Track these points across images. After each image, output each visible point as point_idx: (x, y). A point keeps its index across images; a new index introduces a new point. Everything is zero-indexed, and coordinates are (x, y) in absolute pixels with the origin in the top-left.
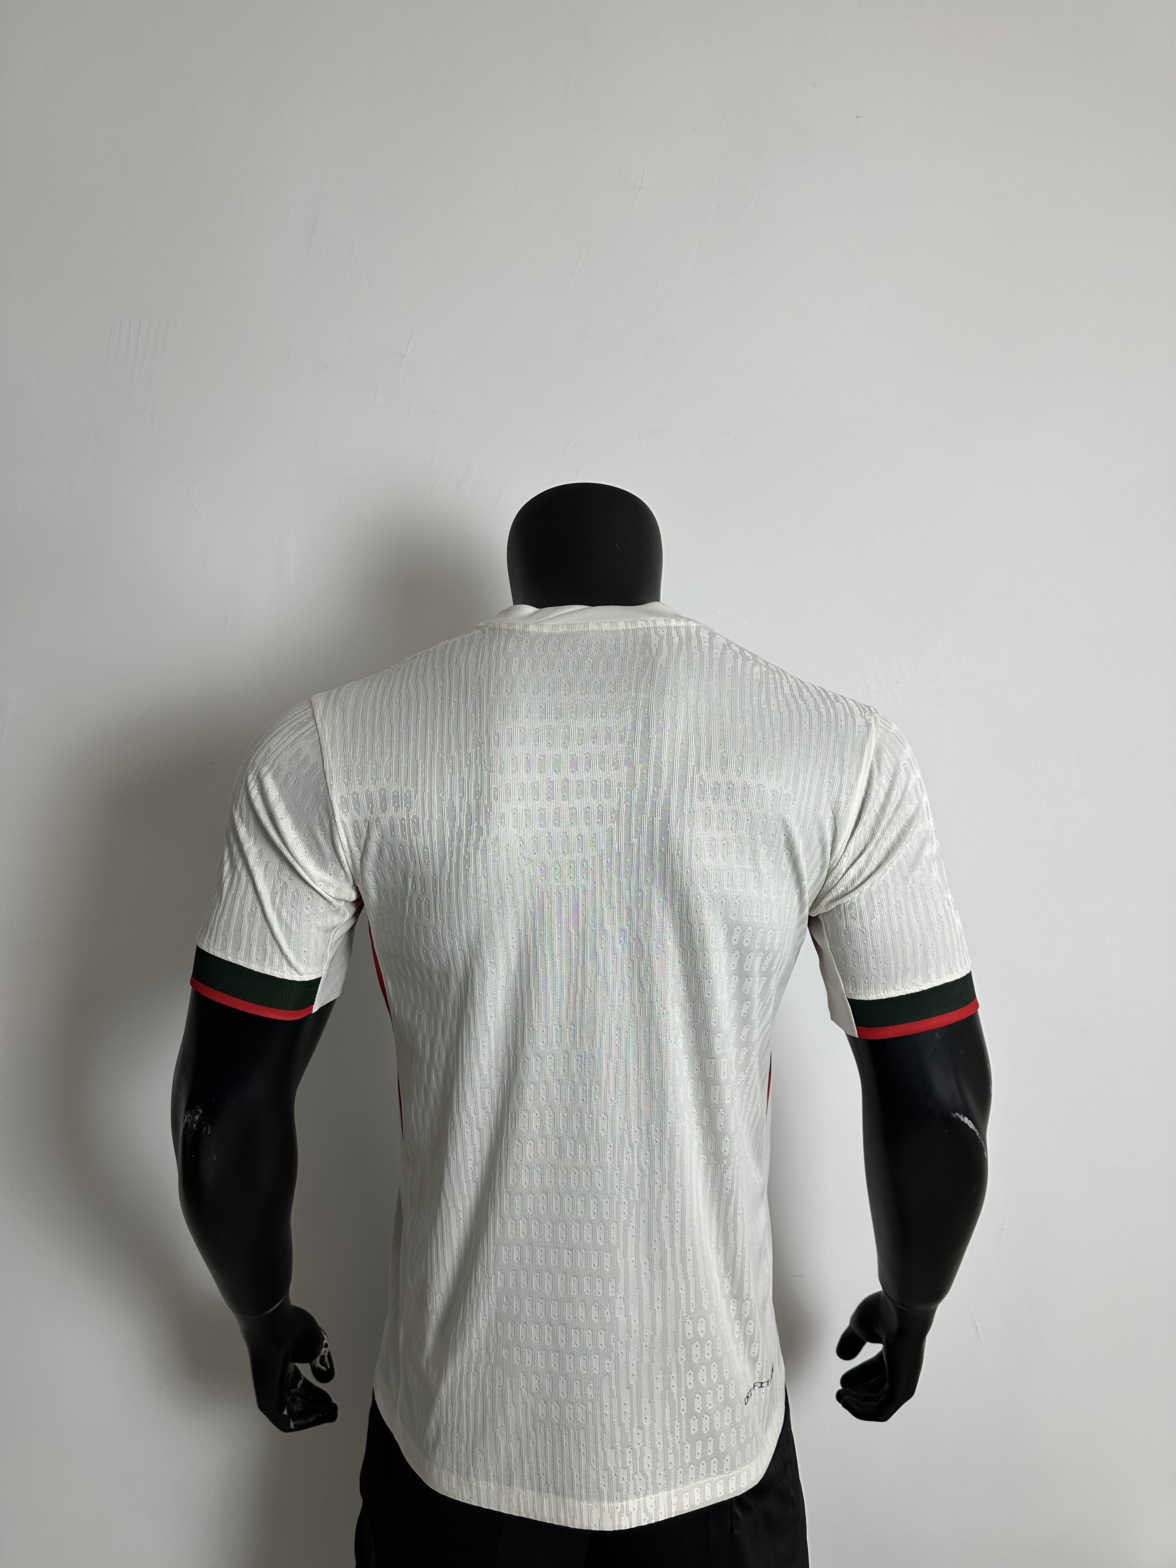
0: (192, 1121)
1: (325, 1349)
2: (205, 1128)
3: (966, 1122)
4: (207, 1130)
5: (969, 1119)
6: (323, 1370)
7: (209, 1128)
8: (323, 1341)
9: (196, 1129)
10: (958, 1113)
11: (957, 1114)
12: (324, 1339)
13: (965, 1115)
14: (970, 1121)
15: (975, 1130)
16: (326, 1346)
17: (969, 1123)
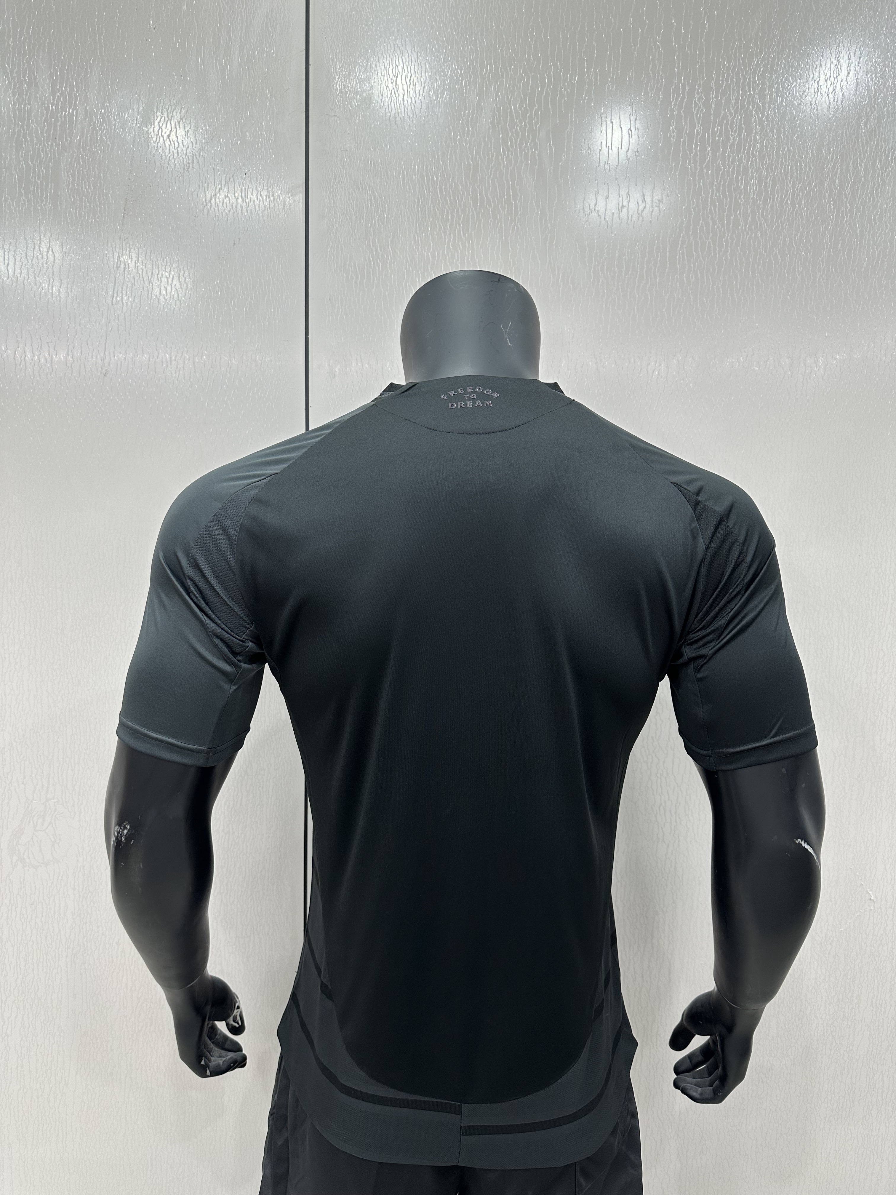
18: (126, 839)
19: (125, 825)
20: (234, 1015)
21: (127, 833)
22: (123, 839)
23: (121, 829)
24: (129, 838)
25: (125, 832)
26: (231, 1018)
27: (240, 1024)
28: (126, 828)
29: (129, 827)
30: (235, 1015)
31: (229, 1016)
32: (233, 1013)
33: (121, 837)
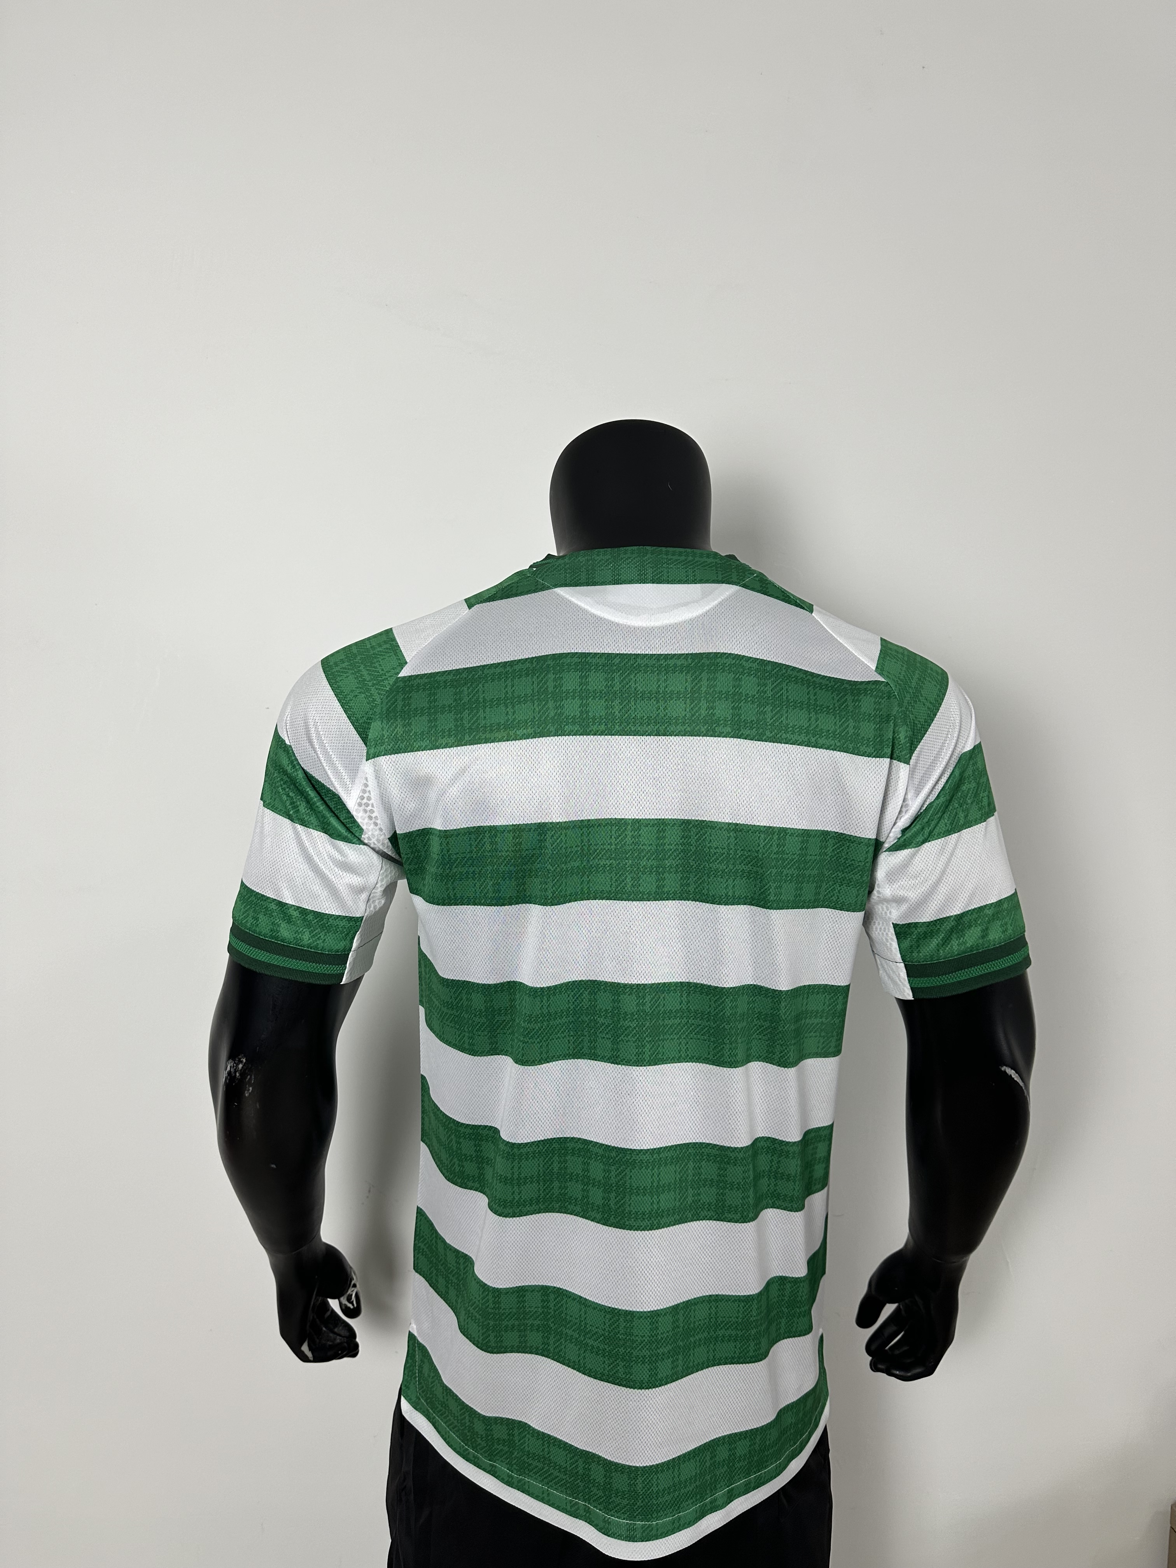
0: (235, 1069)
1: (353, 1289)
2: (249, 1077)
3: (1013, 1076)
4: (250, 1078)
5: (1016, 1073)
6: (349, 1308)
7: (253, 1077)
8: (351, 1282)
9: (239, 1077)
10: (1006, 1066)
11: (1004, 1067)
12: (352, 1279)
13: (1012, 1068)
14: (1017, 1075)
15: (1021, 1084)
16: (355, 1286)
17: (1017, 1077)
18: (240, 1075)
19: (240, 1059)
20: (348, 1293)
21: (242, 1067)
22: (238, 1075)
23: (235, 1063)
24: (243, 1073)
25: (240, 1066)
26: (346, 1296)
27: (355, 1305)
28: (242, 1062)
29: (244, 1060)
30: (349, 1295)
31: (343, 1295)
32: (347, 1291)
33: (235, 1072)
